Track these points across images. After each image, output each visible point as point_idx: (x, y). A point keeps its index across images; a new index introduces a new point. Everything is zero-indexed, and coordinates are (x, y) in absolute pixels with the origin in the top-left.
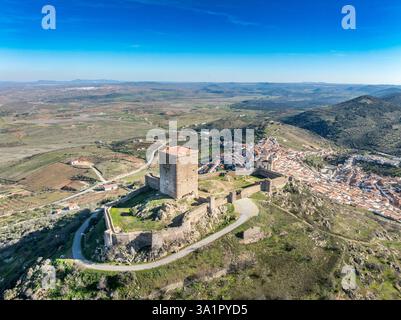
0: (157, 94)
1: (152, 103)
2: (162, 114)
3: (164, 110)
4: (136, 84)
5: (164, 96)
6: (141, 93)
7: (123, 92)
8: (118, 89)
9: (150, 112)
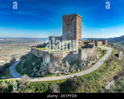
0: (26, 41)
1: (25, 44)
2: (29, 46)
3: (29, 45)
4: (18, 38)
5: (29, 42)
6: (21, 41)
7: (14, 40)
8: (12, 40)
9: (24, 46)
